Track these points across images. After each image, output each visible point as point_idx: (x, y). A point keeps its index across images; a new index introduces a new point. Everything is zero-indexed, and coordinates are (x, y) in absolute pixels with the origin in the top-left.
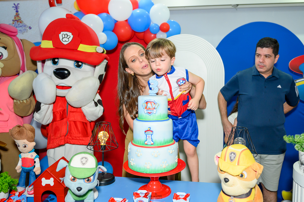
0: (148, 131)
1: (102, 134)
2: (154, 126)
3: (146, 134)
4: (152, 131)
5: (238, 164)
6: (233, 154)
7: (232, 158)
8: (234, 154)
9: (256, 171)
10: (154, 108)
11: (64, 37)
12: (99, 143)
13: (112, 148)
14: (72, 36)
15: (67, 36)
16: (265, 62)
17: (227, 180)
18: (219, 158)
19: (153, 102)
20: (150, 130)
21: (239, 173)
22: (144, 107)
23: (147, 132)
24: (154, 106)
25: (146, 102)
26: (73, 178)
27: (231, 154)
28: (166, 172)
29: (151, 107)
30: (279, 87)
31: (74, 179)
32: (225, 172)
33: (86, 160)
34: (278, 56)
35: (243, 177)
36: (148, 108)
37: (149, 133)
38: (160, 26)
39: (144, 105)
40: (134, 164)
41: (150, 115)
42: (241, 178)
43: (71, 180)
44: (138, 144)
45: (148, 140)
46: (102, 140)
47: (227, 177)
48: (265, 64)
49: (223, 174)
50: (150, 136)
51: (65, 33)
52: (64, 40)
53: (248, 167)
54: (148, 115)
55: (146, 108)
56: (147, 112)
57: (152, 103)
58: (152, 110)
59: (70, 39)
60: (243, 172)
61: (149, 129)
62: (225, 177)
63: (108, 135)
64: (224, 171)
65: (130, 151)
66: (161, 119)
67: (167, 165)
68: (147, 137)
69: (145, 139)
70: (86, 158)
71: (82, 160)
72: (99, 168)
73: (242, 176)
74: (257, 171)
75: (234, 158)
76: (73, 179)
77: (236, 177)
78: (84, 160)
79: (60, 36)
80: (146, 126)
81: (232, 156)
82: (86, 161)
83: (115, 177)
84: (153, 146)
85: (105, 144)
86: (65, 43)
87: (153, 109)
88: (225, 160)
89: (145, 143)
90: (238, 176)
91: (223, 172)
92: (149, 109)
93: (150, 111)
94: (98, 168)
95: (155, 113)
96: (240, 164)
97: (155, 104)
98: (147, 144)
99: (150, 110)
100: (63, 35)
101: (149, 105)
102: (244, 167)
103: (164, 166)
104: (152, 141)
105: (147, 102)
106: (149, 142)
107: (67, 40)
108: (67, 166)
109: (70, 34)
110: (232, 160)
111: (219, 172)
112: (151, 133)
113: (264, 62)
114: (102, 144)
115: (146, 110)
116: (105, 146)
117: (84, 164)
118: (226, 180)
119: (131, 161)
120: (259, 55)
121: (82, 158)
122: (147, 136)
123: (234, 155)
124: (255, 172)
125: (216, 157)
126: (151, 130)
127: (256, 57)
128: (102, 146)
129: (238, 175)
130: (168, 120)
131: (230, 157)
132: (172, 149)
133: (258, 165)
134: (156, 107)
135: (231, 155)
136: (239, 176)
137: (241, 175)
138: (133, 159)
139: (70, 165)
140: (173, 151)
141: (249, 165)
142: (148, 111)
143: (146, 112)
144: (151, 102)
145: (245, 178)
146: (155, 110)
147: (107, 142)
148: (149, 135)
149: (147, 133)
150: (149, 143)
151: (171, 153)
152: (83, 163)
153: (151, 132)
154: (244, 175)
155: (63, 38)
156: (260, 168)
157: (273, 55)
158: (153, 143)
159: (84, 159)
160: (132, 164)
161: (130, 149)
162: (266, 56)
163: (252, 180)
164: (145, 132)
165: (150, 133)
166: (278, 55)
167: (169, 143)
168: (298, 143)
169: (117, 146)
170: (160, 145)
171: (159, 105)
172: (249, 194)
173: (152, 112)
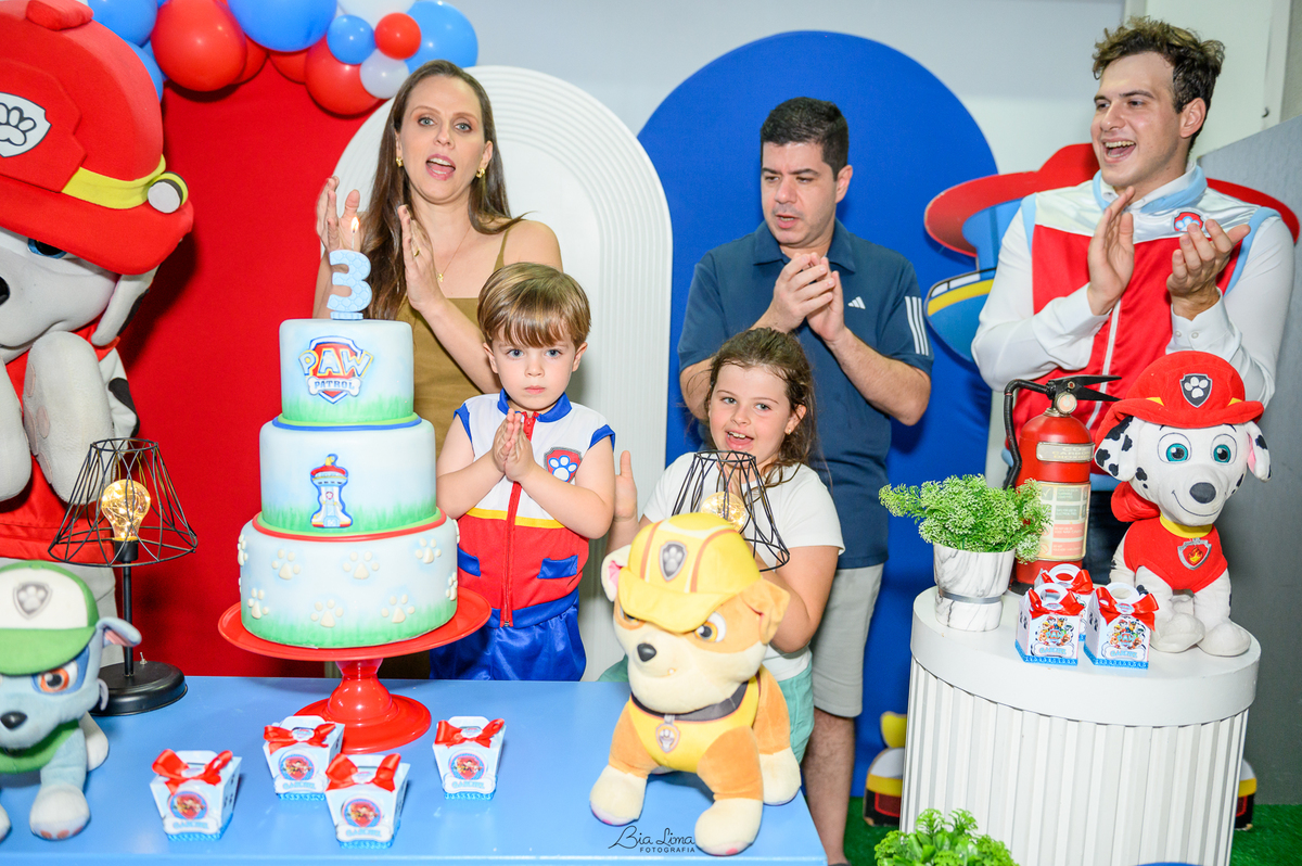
0: (324, 469)
1: (119, 493)
2: (348, 448)
3: (316, 482)
4: (343, 472)
5: (694, 588)
6: (673, 550)
7: (672, 565)
8: (680, 548)
9: (760, 614)
10: (352, 374)
12: (111, 533)
13: (165, 552)
16: (798, 201)
17: (648, 651)
18: (620, 567)
19: (348, 346)
20: (333, 468)
21: (694, 621)
22: (306, 367)
23: (320, 474)
24: (350, 362)
25: (313, 346)
27: (668, 549)
28: (407, 638)
29: (336, 368)
30: (857, 306)
32: (643, 621)
33: (41, 593)
34: (846, 173)
35: (712, 637)
36: (322, 370)
37: (329, 480)
39: (308, 360)
40: (267, 610)
41: (333, 400)
42: (702, 642)
44: (284, 527)
45: (327, 509)
46: (121, 521)
47: (648, 641)
48: (797, 206)
49: (634, 632)
50: (336, 490)
53: (732, 600)
54: (323, 404)
55: (315, 374)
56: (319, 388)
57: (341, 350)
58: (341, 380)
60: (711, 619)
61: (328, 464)
62: (641, 642)
63: (148, 499)
64: (638, 620)
65: (246, 557)
66: (384, 420)
67: (410, 609)
68: (323, 498)
69: (312, 505)
70: (40, 587)
71: (22, 595)
72: (107, 628)
73: (707, 633)
74: (766, 612)
75: (679, 564)
77: (684, 640)
78: (32, 597)
80: (317, 448)
81: (670, 557)
82: (43, 600)
83: (188, 679)
84: (347, 534)
85: (135, 538)
87: (347, 378)
88: (642, 575)
89: (316, 521)
90: (692, 634)
91: (634, 622)
92: (330, 375)
93: (332, 387)
95: (355, 392)
96: (699, 587)
97: (356, 354)
98: (322, 527)
99: (333, 380)
101: (329, 358)
102: (716, 599)
103: (397, 615)
104: (343, 511)
105: (319, 348)
106: (331, 516)
110: (668, 574)
111: (621, 624)
112: (338, 477)
113: (793, 199)
114: (123, 536)
115: (314, 379)
116: (134, 546)
117: (30, 612)
118: (646, 652)
119: (251, 602)
120: (775, 175)
121: (24, 587)
122: (323, 490)
123: (680, 555)
124: (758, 616)
125: (610, 567)
126: (338, 464)
127: (764, 183)
128: (120, 543)
129: (694, 631)
130: (416, 423)
131: (665, 563)
132: (432, 543)
134: (360, 370)
135: (666, 555)
136: (696, 637)
137: (701, 630)
138: (262, 593)
140: (437, 552)
141: (734, 590)
142: (327, 387)
143: (314, 390)
144: (336, 346)
145: (719, 639)
146: (355, 381)
147: (146, 529)
148: (329, 489)
149: (323, 480)
150: (330, 523)
151: (426, 560)
152: (29, 606)
153: (338, 474)
154: (714, 630)
156: (777, 600)
157: (828, 170)
158: (346, 520)
159: (32, 590)
160: (258, 612)
161: (246, 551)
162: (800, 176)
163: (744, 649)
164: (313, 474)
165: (336, 481)
166: (849, 166)
167: (420, 519)
168: (933, 511)
169: (190, 546)
170: (379, 528)
171: (371, 361)
172: (732, 704)
173: (341, 388)
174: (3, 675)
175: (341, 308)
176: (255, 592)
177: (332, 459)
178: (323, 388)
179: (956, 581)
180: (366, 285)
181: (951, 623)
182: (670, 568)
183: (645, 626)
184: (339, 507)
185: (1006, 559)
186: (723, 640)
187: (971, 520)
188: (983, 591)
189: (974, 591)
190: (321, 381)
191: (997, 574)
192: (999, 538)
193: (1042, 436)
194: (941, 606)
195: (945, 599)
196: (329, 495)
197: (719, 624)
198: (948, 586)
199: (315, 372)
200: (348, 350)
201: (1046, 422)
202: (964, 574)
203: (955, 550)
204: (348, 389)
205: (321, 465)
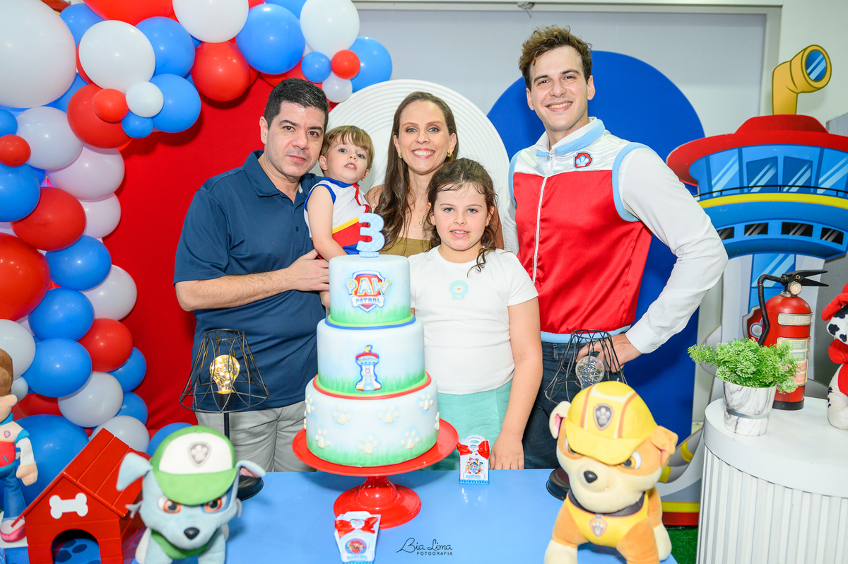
0: (365, 354)
1: (221, 363)
2: (380, 340)
3: (359, 362)
4: (376, 356)
5: (620, 436)
6: (603, 410)
7: (603, 419)
8: (608, 409)
9: (661, 450)
10: (379, 293)
12: (216, 388)
17: (591, 476)
18: (562, 418)
19: (376, 276)
20: (370, 354)
22: (350, 290)
23: (361, 358)
24: (378, 286)
25: (355, 276)
26: (169, 504)
27: (599, 409)
28: (415, 457)
29: (370, 291)
31: (174, 507)
32: (583, 455)
33: (205, 450)
35: (632, 466)
36: (361, 292)
37: (368, 362)
38: (331, 58)
39: (351, 285)
40: (328, 443)
41: (368, 310)
42: (627, 470)
43: (165, 510)
44: (337, 390)
45: (366, 379)
46: (222, 381)
47: (590, 469)
50: (372, 367)
54: (361, 313)
56: (359, 303)
57: (372, 279)
58: (372, 298)
60: (632, 455)
61: (367, 351)
62: (585, 470)
64: (579, 454)
65: (313, 408)
66: (397, 320)
67: (417, 439)
68: (363, 372)
69: (357, 377)
70: (204, 445)
71: (194, 452)
72: (242, 467)
73: (629, 464)
74: (664, 448)
75: (608, 419)
76: (170, 508)
77: (615, 469)
78: (199, 452)
80: (360, 341)
81: (601, 415)
82: (206, 454)
84: (380, 394)
87: (376, 296)
88: (582, 425)
89: (359, 386)
91: (576, 455)
92: (366, 295)
93: (367, 302)
94: (239, 470)
95: (381, 305)
96: (624, 434)
97: (381, 281)
98: (363, 390)
99: (368, 297)
101: (365, 284)
102: (634, 443)
103: (410, 444)
104: (376, 380)
105: (358, 278)
106: (369, 383)
108: (148, 472)
110: (601, 425)
111: (566, 455)
112: (373, 359)
114: (224, 390)
115: (356, 297)
117: (199, 462)
119: (317, 437)
121: (194, 447)
122: (364, 367)
123: (608, 413)
124: (659, 452)
125: (556, 417)
126: (373, 351)
128: (222, 395)
129: (621, 464)
130: (414, 320)
131: (598, 418)
132: (429, 397)
133: (666, 433)
134: (384, 290)
135: (598, 413)
136: (622, 466)
138: (325, 432)
139: (158, 469)
140: (431, 402)
141: (644, 436)
142: (364, 302)
143: (355, 304)
144: (369, 276)
145: (636, 467)
146: (380, 297)
148: (368, 367)
149: (364, 362)
150: (368, 388)
151: (426, 408)
152: (198, 459)
153: (373, 357)
154: (633, 461)
156: (670, 440)
158: (378, 386)
159: (199, 448)
160: (322, 444)
161: (312, 405)
163: (651, 473)
164: (357, 357)
165: (372, 361)
167: (419, 381)
168: (724, 362)
169: (265, 395)
170: (397, 389)
171: (390, 285)
172: (639, 505)
173: (372, 302)
174: (185, 505)
175: (365, 249)
176: (320, 431)
177: (369, 348)
178: (361, 303)
179: (741, 405)
180: (381, 235)
181: (737, 431)
182: (601, 422)
183: (584, 458)
184: (373, 378)
185: (773, 390)
186: (639, 468)
187: (753, 369)
188: (759, 412)
189: (753, 412)
190: (360, 298)
191: (767, 401)
192: (771, 379)
193: (781, 308)
194: (730, 421)
195: (732, 416)
196: (368, 371)
198: (735, 408)
199: (356, 293)
200: (376, 279)
201: (783, 300)
202: (747, 401)
203: (741, 386)
204: (376, 303)
205: (362, 352)
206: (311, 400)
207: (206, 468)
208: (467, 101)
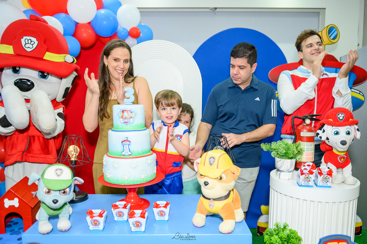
0: (125, 141)
1: (72, 148)
2: (131, 136)
3: (123, 144)
4: (129, 141)
5: (217, 168)
6: (212, 159)
7: (212, 162)
8: (213, 158)
9: (234, 174)
10: (131, 118)
11: (27, 42)
12: (70, 158)
13: (84, 163)
14: (36, 43)
15: (31, 42)
17: (207, 183)
18: (199, 163)
19: (130, 111)
20: (127, 140)
21: (218, 176)
22: (120, 116)
23: (124, 142)
24: (130, 115)
25: (122, 111)
26: (47, 191)
27: (210, 158)
28: (145, 183)
29: (127, 116)
31: (49, 192)
32: (205, 176)
33: (61, 171)
34: (255, 65)
35: (222, 179)
36: (124, 117)
37: (126, 144)
38: (129, 30)
39: (120, 114)
40: (111, 176)
41: (127, 124)
42: (220, 181)
43: (46, 193)
44: (115, 155)
45: (125, 151)
46: (72, 155)
47: (207, 181)
49: (202, 179)
50: (128, 146)
51: (28, 38)
52: (27, 46)
53: (226, 170)
54: (124, 125)
55: (122, 118)
56: (123, 121)
57: (128, 112)
58: (128, 119)
59: (35, 46)
60: (222, 175)
61: (126, 140)
62: (205, 181)
63: (79, 150)
65: (106, 163)
66: (139, 128)
67: (146, 175)
68: (125, 148)
69: (121, 149)
70: (60, 170)
71: (57, 172)
72: (76, 180)
73: (221, 179)
74: (235, 173)
75: (214, 162)
76: (47, 192)
77: (215, 180)
78: (59, 172)
79: (23, 41)
80: (123, 136)
81: (211, 160)
82: (61, 173)
83: (89, 195)
84: (131, 157)
85: (76, 160)
86: (29, 50)
87: (130, 118)
88: (204, 165)
89: (123, 154)
90: (217, 179)
91: (203, 176)
92: (126, 118)
93: (126, 121)
94: (74, 180)
95: (132, 122)
96: (219, 167)
97: (132, 113)
98: (124, 155)
99: (126, 119)
100: (26, 41)
101: (125, 114)
102: (223, 170)
103: (143, 176)
104: (129, 151)
105: (123, 112)
106: (126, 152)
107: (31, 46)
108: (40, 178)
109: (34, 39)
110: (211, 164)
111: (199, 177)
112: (128, 143)
114: (73, 159)
115: (122, 119)
116: (75, 161)
117: (59, 176)
118: (206, 184)
119: (107, 174)
120: (233, 66)
121: (57, 170)
123: (214, 160)
125: (196, 163)
126: (128, 140)
128: (72, 161)
129: (218, 178)
130: (146, 129)
131: (210, 162)
132: (151, 159)
133: (236, 168)
134: (133, 116)
135: (210, 160)
136: (218, 179)
137: (219, 178)
138: (110, 172)
139: (43, 178)
140: (152, 161)
141: (227, 168)
142: (125, 121)
143: (122, 122)
144: (127, 111)
145: (224, 180)
146: (132, 119)
147: (79, 156)
148: (126, 146)
149: (124, 144)
150: (126, 154)
151: (149, 163)
152: (58, 174)
153: (128, 142)
154: (222, 178)
155: (26, 44)
156: (238, 170)
158: (130, 153)
159: (59, 170)
160: (109, 177)
161: (105, 161)
162: (240, 67)
163: (230, 182)
164: (122, 142)
165: (128, 144)
167: (147, 153)
168: (274, 149)
169: (89, 161)
170: (138, 155)
171: (136, 114)
172: (227, 196)
173: (128, 121)
174: (53, 190)
175: (127, 102)
176: (108, 172)
177: (127, 138)
178: (124, 121)
179: (281, 167)
180: (133, 96)
181: (280, 178)
182: (211, 163)
183: (206, 177)
184: (128, 150)
185: (294, 161)
186: (225, 180)
187: (285, 151)
188: (288, 169)
189: (286, 169)
190: (123, 119)
191: (291, 165)
192: (292, 155)
193: (302, 130)
194: (277, 173)
195: (278, 172)
196: (126, 147)
197: (224, 176)
198: (279, 168)
199: (122, 117)
200: (130, 112)
201: (303, 126)
202: (283, 165)
203: (280, 159)
204: (130, 121)
205: (124, 140)
206: (105, 160)
207: (61, 178)
208: (183, 49)
